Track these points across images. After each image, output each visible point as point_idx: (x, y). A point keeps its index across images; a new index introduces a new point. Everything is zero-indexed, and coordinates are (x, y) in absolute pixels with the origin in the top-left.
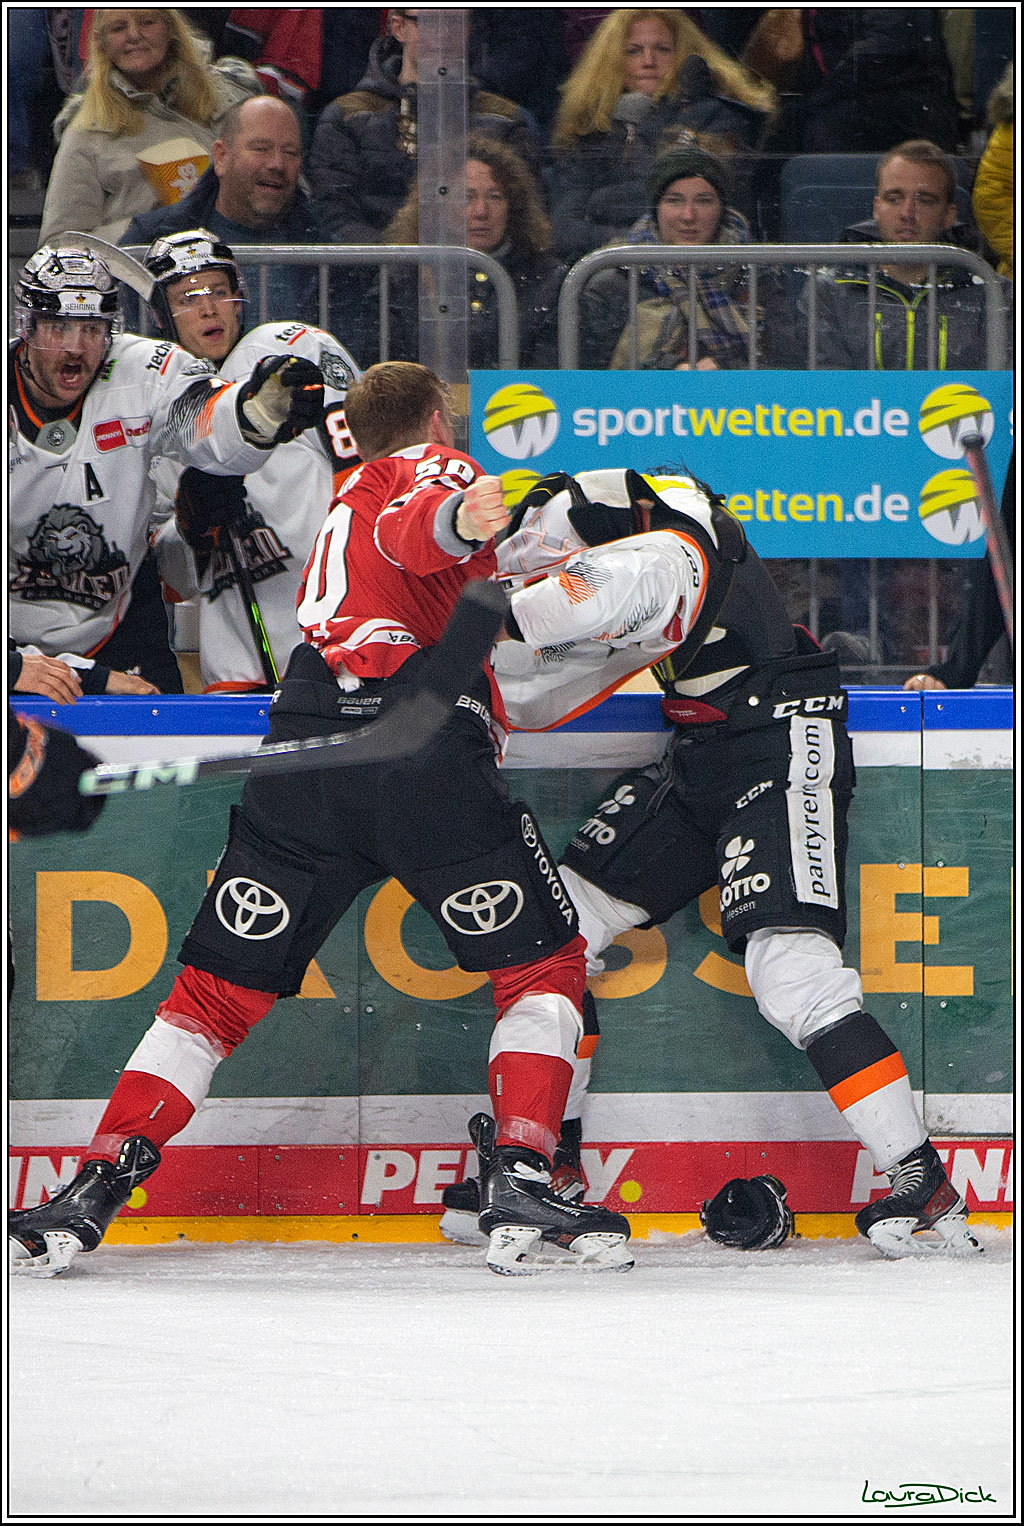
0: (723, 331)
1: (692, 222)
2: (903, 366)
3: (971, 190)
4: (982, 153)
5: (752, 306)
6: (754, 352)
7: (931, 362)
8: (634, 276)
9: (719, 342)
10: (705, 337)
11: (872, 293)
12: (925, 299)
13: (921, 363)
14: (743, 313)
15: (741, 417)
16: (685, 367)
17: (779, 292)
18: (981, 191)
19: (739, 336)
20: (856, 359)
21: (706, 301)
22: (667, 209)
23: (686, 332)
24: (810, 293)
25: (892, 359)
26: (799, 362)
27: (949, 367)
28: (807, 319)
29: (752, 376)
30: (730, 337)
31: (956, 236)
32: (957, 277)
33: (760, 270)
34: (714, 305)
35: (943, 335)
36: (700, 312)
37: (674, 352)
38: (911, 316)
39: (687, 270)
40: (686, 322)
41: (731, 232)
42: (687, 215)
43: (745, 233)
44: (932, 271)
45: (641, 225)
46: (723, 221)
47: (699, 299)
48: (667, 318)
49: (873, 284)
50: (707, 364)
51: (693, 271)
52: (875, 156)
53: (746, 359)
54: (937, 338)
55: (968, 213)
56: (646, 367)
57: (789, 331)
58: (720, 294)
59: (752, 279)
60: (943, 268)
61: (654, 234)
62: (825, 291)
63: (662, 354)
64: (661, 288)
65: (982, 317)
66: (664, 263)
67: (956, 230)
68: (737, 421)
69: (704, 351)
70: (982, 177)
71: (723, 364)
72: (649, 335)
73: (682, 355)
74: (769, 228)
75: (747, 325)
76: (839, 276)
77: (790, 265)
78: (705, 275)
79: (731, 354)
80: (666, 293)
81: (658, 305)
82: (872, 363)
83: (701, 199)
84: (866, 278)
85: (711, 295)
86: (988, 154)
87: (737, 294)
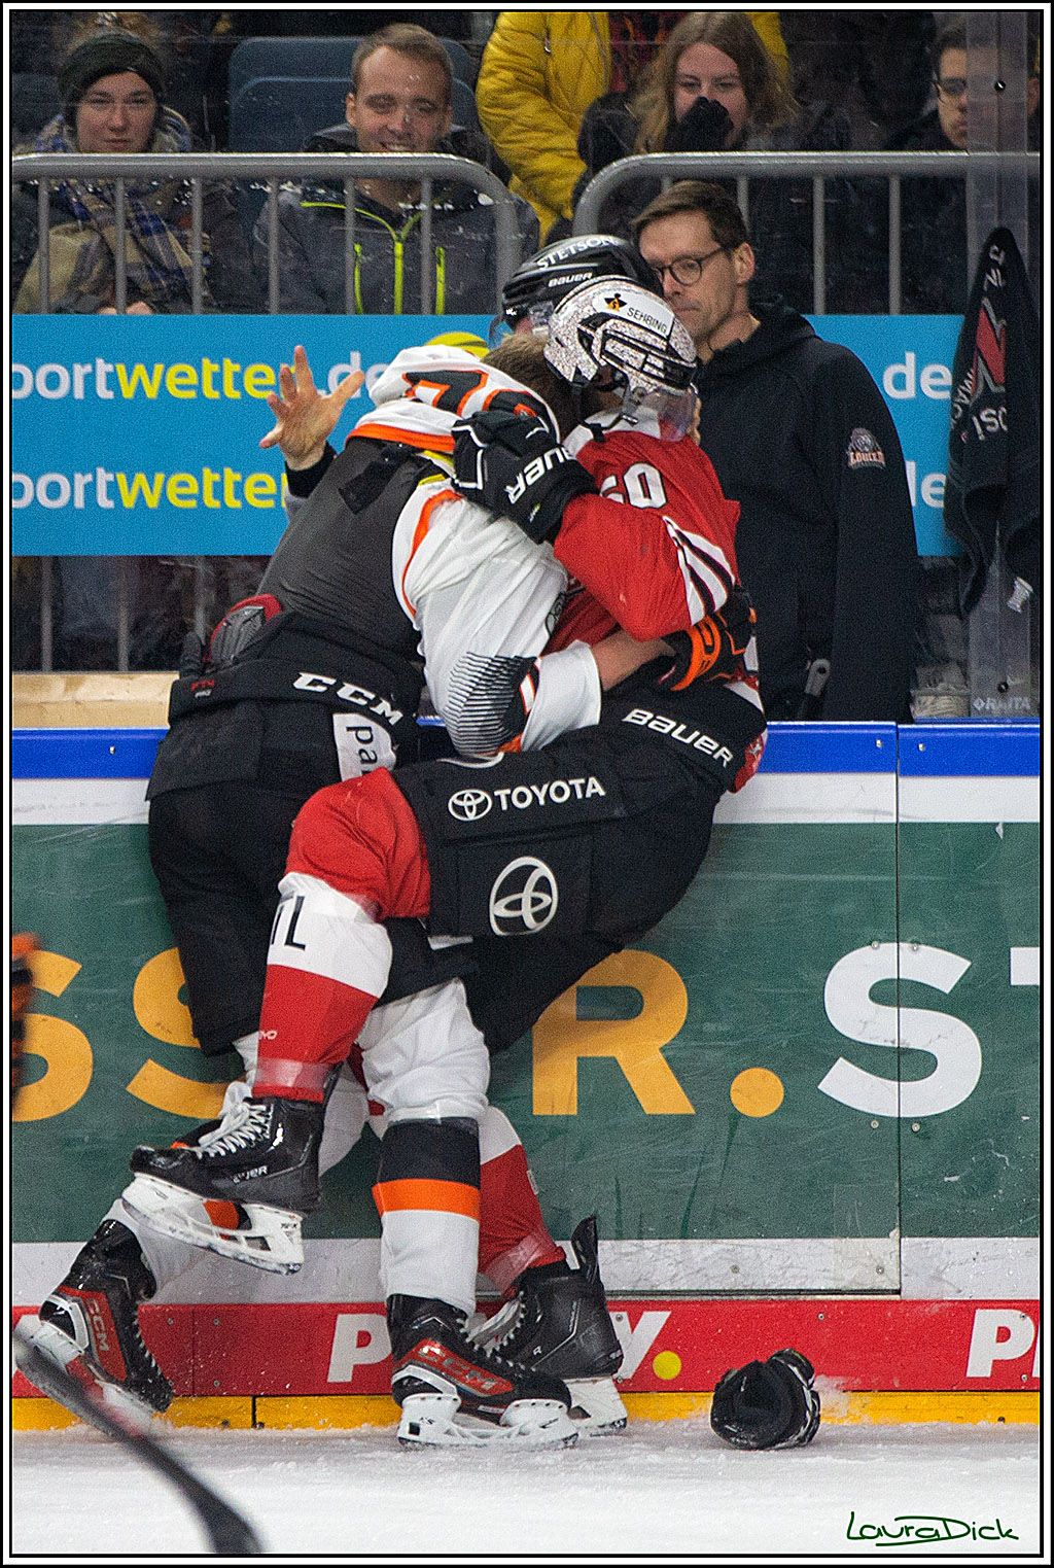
0: (159, 265)
1: (123, 129)
2: (391, 310)
3: (474, 85)
4: (488, 37)
5: (196, 234)
6: (199, 292)
7: (426, 304)
8: (44, 193)
9: (153, 279)
10: (136, 274)
11: (350, 217)
12: (418, 225)
13: (412, 306)
14: (184, 242)
15: (183, 375)
16: (111, 311)
17: (232, 215)
18: (486, 84)
19: (180, 272)
20: (329, 300)
21: (137, 227)
22: (88, 113)
23: (111, 264)
24: (271, 219)
25: (376, 300)
26: (255, 304)
27: (447, 311)
28: (266, 251)
29: (197, 322)
30: (167, 273)
31: (456, 144)
32: (459, 196)
33: (205, 187)
34: (146, 232)
35: (441, 272)
36: (129, 240)
37: (95, 292)
38: (399, 249)
39: (112, 187)
40: (110, 255)
41: (167, 138)
42: (118, 122)
43: (186, 139)
44: (426, 186)
45: (51, 129)
46: (158, 123)
47: (128, 225)
48: (86, 248)
49: (350, 208)
50: (140, 308)
51: (120, 187)
52: (354, 39)
53: (189, 301)
54: (434, 274)
55: (471, 115)
56: (59, 311)
57: (245, 266)
58: (154, 218)
59: (196, 198)
60: (442, 185)
61: (68, 141)
62: (288, 217)
63: (81, 294)
64: (77, 211)
65: (490, 246)
66: (82, 176)
67: (456, 137)
68: (178, 380)
69: (134, 293)
70: (487, 67)
71: (160, 307)
72: (62, 270)
73: (108, 294)
74: (214, 132)
75: (189, 255)
76: (306, 196)
77: (246, 181)
78: (134, 194)
79: (171, 295)
80: (86, 216)
81: (75, 231)
82: (349, 306)
83: (135, 99)
84: (341, 201)
85: (140, 219)
86: (496, 36)
87: (176, 217)
